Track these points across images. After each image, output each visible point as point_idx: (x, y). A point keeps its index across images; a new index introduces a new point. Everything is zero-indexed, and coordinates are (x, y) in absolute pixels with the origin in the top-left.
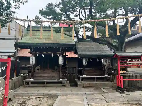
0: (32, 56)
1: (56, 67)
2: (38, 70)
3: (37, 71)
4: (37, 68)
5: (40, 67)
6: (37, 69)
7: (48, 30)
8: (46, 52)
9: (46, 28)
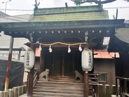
0: (29, 50)
1: (77, 74)
2: (45, 77)
3: (42, 80)
4: (42, 74)
5: (48, 73)
6: (43, 76)
7: (65, 12)
8: (57, 43)
9: (62, 10)
